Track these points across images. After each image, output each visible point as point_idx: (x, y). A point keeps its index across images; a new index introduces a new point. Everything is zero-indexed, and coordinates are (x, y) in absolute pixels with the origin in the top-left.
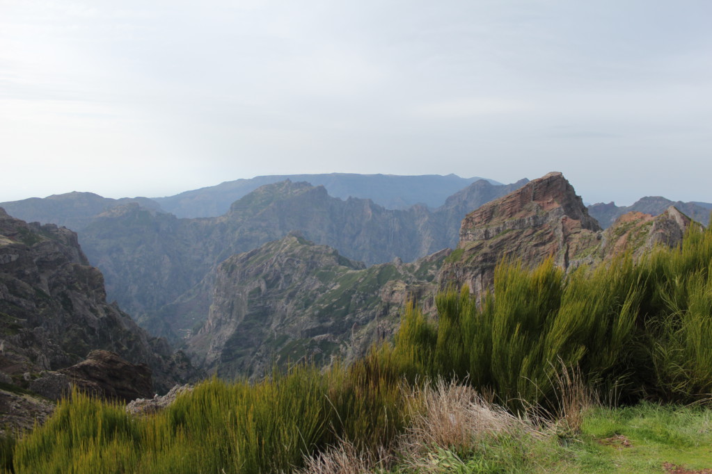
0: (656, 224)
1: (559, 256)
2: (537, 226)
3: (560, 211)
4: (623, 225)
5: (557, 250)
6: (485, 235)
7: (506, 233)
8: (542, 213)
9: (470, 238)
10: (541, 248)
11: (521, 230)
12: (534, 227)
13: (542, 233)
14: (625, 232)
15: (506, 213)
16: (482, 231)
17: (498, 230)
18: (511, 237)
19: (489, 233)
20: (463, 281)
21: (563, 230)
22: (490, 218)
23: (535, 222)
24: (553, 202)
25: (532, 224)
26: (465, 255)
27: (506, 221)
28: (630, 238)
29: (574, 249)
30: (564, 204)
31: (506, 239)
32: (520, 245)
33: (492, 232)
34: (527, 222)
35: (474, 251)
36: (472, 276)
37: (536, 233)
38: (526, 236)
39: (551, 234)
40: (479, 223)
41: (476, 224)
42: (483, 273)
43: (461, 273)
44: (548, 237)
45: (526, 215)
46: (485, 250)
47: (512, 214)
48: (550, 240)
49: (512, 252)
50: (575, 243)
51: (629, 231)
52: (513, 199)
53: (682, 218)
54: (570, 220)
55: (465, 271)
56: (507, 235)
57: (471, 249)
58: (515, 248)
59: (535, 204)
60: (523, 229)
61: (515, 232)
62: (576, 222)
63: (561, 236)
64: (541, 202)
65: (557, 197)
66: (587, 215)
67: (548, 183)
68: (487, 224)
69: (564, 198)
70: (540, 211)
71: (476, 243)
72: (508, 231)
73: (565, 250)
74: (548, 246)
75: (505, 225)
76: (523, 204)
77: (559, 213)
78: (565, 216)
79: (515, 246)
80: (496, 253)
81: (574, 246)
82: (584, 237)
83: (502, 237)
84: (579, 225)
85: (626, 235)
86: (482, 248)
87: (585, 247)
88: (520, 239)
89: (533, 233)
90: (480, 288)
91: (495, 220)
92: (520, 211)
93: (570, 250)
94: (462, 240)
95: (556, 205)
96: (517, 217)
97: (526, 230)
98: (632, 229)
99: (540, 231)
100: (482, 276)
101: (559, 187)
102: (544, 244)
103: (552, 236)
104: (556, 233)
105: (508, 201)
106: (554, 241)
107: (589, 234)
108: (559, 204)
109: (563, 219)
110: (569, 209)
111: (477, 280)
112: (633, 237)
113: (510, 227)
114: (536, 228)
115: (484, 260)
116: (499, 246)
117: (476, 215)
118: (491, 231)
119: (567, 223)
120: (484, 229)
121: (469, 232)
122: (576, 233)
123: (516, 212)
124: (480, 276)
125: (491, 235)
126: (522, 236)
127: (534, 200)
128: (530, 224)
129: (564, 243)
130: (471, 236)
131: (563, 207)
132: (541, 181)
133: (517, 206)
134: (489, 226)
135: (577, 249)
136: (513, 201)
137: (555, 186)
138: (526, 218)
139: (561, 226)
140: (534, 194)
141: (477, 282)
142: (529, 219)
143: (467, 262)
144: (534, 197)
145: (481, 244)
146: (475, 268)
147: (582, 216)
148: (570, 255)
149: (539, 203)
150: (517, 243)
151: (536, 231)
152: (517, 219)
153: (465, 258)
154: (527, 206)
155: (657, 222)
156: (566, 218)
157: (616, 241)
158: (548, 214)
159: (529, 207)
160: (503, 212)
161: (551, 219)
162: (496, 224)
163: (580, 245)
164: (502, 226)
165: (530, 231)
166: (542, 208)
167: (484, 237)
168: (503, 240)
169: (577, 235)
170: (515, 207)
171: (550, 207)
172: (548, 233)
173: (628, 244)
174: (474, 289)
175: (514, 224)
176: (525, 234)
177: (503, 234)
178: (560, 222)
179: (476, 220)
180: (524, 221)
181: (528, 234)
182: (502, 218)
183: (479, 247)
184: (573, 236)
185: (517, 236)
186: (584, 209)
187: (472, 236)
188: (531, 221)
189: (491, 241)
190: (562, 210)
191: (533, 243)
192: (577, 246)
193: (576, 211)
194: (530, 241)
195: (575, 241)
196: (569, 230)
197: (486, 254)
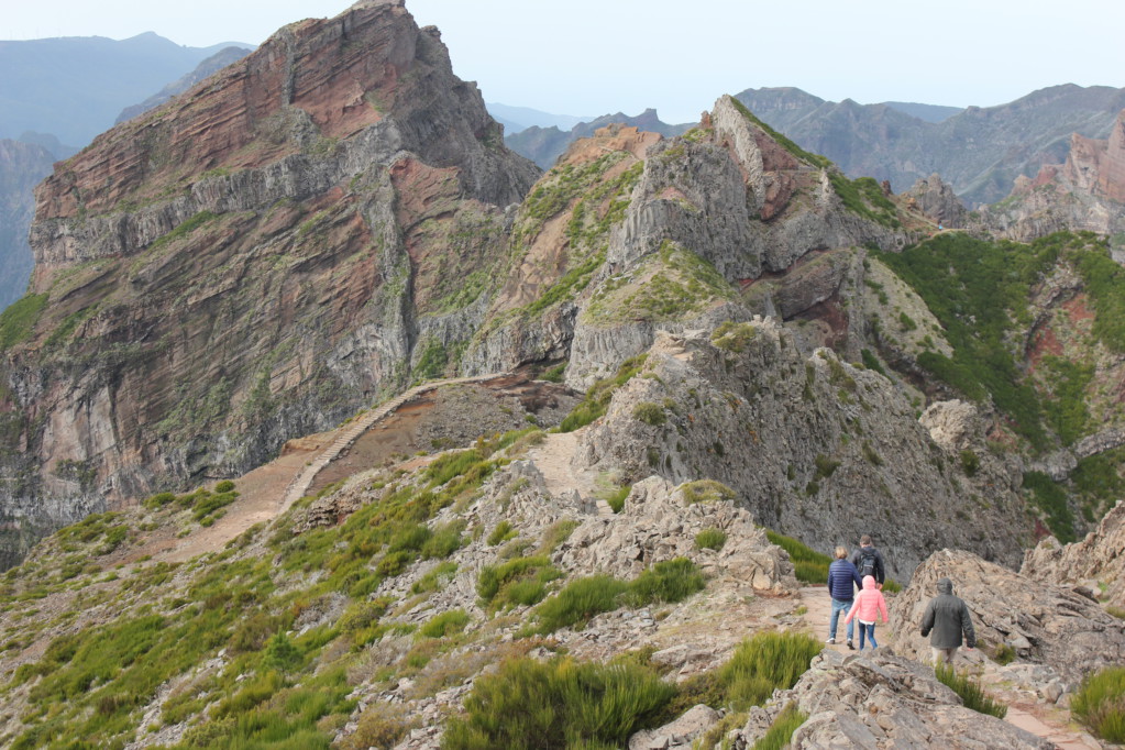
0: (654, 169)
1: (383, 302)
2: (304, 198)
3: (384, 136)
4: (557, 179)
5: (378, 280)
6: (122, 238)
7: (193, 226)
8: (323, 149)
9: (70, 254)
10: (321, 277)
11: (251, 214)
12: (297, 200)
13: (324, 221)
14: (565, 206)
15: (194, 153)
16: (112, 221)
17: (167, 219)
18: (213, 239)
19: (134, 230)
20: (46, 420)
21: (395, 208)
22: (137, 175)
23: (298, 182)
24: (363, 103)
25: (288, 189)
26: (47, 319)
27: (196, 181)
28: (579, 225)
29: (433, 276)
30: (407, 110)
31: (194, 252)
32: (246, 270)
33: (147, 225)
34: (269, 181)
35: (80, 299)
36: (77, 394)
37: (304, 224)
38: (266, 237)
39: (355, 223)
40: (98, 193)
41: (88, 199)
42: (115, 382)
43: (35, 387)
44: (343, 234)
45: (265, 157)
46: (123, 294)
47: (214, 157)
48: (351, 246)
49: (217, 297)
50: (437, 252)
51: (577, 202)
52: (218, 97)
53: (758, 140)
54: (421, 169)
55: (47, 379)
56: (200, 233)
57: (69, 295)
58: (229, 281)
59: (298, 113)
60: (257, 209)
61: (227, 220)
62: (442, 174)
63: (389, 229)
64: (321, 107)
65: (377, 86)
66: (501, 147)
67: (345, 35)
68: (127, 198)
69: (402, 90)
70: (317, 140)
71: (90, 272)
72: (201, 220)
73: (404, 281)
74: (344, 268)
75: (191, 198)
76: (254, 115)
77: (382, 143)
78: (403, 153)
79: (228, 274)
80: (159, 304)
81: (435, 262)
82: (465, 231)
83: (179, 244)
84: (454, 186)
85: (568, 215)
86: (113, 286)
87: (467, 266)
88: (244, 247)
89: (295, 222)
90: (108, 441)
91: (158, 181)
92: (243, 143)
93: (420, 280)
94: (41, 260)
95: (373, 117)
96: (233, 166)
97: (268, 213)
98: (588, 191)
99: (319, 214)
100: (113, 395)
101: (387, 50)
102: (330, 260)
103: (358, 229)
104: (374, 219)
105: (196, 108)
106: (366, 250)
107: (483, 218)
108: (382, 110)
109: (397, 168)
110: (427, 131)
111: (95, 410)
112: (589, 220)
113: (211, 205)
114: (305, 205)
115: (118, 335)
116: (171, 279)
117: (87, 165)
118: (143, 222)
119: (410, 181)
120: (118, 215)
121: (64, 230)
122: (440, 216)
123: (229, 146)
124: (105, 393)
125: (143, 238)
126: (255, 235)
127: (292, 102)
128: (282, 189)
129: (401, 253)
130: (70, 246)
131: (399, 125)
132: (317, 27)
133: (234, 124)
134: (133, 204)
135: (443, 275)
136: (219, 108)
137: (371, 46)
138: (267, 168)
139: (387, 193)
140: (295, 76)
141: (95, 418)
142: (276, 171)
143: (53, 344)
144: (294, 90)
145: (108, 274)
146: (87, 367)
147: (477, 151)
148: (421, 296)
149: (311, 110)
150: (236, 263)
151: (304, 214)
152: (236, 171)
153: (48, 325)
154: (270, 124)
155: (657, 159)
156: (408, 161)
157: (532, 242)
158: (342, 149)
159: (276, 125)
160: (186, 147)
161: (357, 165)
162: (159, 197)
163: (454, 257)
164: (180, 201)
165: (281, 216)
166: (323, 127)
167: (117, 246)
168: (182, 255)
169: (447, 225)
170: (224, 130)
171: (352, 126)
172: (345, 222)
173: (570, 251)
174: (88, 442)
175: (225, 193)
176: (263, 227)
177: (182, 233)
178: (384, 176)
179: (88, 184)
180: (258, 179)
181: (276, 225)
182: (183, 170)
183: (98, 285)
184: (432, 226)
185: (236, 238)
186: (487, 129)
187: (77, 245)
188: (287, 179)
189: (141, 258)
190: (394, 133)
191: (291, 260)
192: (444, 264)
193: (452, 136)
194: (282, 253)
195: (437, 245)
196: (419, 206)
197: (120, 311)
